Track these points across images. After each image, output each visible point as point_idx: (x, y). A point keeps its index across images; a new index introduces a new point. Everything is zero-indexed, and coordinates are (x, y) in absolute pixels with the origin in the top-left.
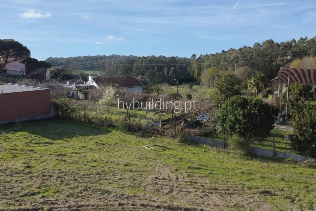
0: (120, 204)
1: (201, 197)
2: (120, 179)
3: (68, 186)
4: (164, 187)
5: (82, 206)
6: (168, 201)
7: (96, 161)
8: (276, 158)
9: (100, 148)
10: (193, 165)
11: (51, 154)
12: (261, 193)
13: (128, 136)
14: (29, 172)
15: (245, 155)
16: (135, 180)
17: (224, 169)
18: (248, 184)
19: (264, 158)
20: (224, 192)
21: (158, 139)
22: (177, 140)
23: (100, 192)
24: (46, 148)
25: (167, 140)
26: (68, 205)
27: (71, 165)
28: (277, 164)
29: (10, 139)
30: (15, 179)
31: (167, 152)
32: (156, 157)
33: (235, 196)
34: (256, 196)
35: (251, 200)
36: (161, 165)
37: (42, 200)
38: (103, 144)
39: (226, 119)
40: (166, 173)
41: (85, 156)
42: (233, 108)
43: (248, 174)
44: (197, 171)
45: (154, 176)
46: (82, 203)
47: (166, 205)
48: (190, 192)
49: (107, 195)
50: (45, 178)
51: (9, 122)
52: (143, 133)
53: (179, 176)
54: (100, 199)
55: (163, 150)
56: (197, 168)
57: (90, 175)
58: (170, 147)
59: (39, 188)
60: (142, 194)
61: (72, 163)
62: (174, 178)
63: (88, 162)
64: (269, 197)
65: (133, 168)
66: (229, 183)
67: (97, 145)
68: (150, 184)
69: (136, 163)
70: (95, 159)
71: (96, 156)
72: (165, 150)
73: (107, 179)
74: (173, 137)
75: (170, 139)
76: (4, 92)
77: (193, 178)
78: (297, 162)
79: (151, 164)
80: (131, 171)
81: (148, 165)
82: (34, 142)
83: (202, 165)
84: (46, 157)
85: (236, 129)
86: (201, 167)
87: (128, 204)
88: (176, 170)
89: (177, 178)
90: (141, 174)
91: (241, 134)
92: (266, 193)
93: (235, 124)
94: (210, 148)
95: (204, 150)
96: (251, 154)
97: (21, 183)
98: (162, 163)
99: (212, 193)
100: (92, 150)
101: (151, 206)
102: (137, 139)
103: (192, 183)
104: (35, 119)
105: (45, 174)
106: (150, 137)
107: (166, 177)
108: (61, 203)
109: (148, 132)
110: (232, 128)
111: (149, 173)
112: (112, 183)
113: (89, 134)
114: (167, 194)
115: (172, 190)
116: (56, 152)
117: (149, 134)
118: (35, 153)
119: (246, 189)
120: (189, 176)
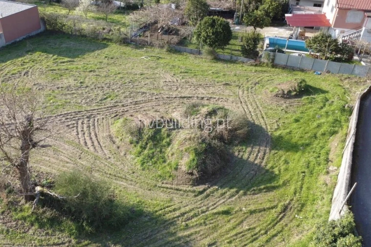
0: (156, 99)
1: (194, 90)
2: (145, 85)
3: (119, 92)
4: (173, 87)
6: (178, 94)
7: (119, 73)
8: (232, 61)
9: (113, 61)
10: (183, 71)
11: (84, 71)
12: (224, 85)
13: (124, 47)
14: (87, 86)
15: (213, 59)
16: (154, 84)
17: (202, 71)
18: (217, 80)
19: (225, 61)
20: (205, 86)
21: (149, 50)
22: (165, 50)
23: (140, 94)
24: (74, 66)
25: (157, 50)
27: (107, 78)
28: (232, 65)
29: (36, 60)
30: (83, 92)
31: (162, 61)
32: (156, 66)
33: (211, 87)
34: (222, 87)
35: (219, 89)
36: (163, 72)
37: (113, 101)
38: (112, 58)
39: (200, 35)
40: (169, 77)
41: (109, 70)
42: (205, 27)
43: (216, 73)
44: (186, 74)
45: (163, 80)
46: (136, 100)
47: (179, 96)
48: (187, 88)
49: (145, 95)
50: (101, 89)
51: (13, 41)
52: (136, 45)
53: (178, 79)
54: (143, 97)
56: (186, 72)
57: (125, 84)
58: (161, 56)
60: (163, 92)
62: (175, 80)
63: (115, 75)
64: (228, 87)
65: (147, 76)
66: (206, 80)
67: (108, 60)
68: (164, 86)
69: (146, 72)
70: (117, 72)
71: (116, 69)
72: (158, 59)
73: (137, 85)
74: (162, 47)
75: (159, 49)
77: (186, 79)
78: (244, 62)
79: (156, 72)
80: (147, 78)
82: (58, 61)
83: (188, 70)
84: (83, 74)
85: (207, 42)
87: (160, 98)
88: (174, 75)
89: (177, 80)
90: (155, 80)
91: (211, 45)
92: (227, 84)
93: (206, 39)
94: (189, 55)
95: (185, 57)
96: (217, 59)
97: (89, 93)
98: (162, 70)
99: (199, 87)
100: (108, 64)
101: (171, 98)
102: (133, 51)
103: (186, 82)
105: (97, 86)
106: (142, 48)
107: (170, 80)
108: (124, 101)
110: (205, 41)
111: (159, 78)
112: (142, 87)
114: (176, 90)
115: (178, 88)
116: (86, 69)
117: (140, 46)
118: (71, 71)
119: (216, 83)
120: (183, 78)
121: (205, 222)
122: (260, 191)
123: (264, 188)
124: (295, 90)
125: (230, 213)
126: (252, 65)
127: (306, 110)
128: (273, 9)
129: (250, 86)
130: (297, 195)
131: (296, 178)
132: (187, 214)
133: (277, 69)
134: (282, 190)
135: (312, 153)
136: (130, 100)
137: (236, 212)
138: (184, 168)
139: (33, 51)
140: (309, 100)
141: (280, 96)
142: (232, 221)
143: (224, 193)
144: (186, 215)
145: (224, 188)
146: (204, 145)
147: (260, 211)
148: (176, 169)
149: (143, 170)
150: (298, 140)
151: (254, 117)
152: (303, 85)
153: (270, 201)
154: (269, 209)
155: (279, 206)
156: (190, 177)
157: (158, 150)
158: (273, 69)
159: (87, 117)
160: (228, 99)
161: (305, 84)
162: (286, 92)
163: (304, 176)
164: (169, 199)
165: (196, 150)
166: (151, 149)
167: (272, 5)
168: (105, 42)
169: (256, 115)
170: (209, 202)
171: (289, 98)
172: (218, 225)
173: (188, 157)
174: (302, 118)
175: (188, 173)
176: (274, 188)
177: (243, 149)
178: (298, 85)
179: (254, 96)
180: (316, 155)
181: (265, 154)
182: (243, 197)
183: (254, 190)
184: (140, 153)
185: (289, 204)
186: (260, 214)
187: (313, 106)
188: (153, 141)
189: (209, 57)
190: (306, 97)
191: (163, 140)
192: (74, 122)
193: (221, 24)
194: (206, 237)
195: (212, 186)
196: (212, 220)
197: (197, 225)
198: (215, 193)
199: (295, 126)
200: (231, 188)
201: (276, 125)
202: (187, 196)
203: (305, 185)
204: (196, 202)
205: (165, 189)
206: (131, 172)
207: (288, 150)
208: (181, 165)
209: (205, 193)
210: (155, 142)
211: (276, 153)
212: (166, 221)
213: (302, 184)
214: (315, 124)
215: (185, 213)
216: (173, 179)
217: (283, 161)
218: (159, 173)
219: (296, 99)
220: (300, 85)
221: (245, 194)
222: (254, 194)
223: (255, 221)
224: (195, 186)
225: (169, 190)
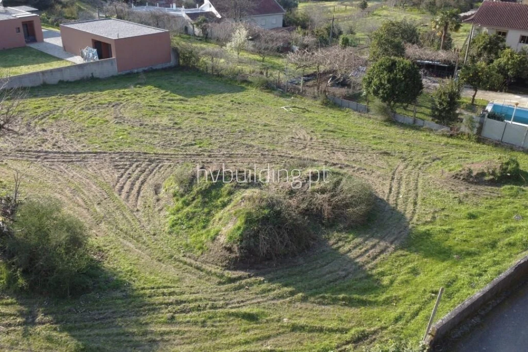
0: (262, 155)
1: (328, 154)
2: (261, 137)
3: (218, 141)
4: (299, 145)
5: (232, 154)
6: (301, 154)
7: (235, 120)
8: (414, 126)
9: (238, 107)
10: (330, 129)
11: (191, 112)
12: (381, 154)
13: (266, 94)
14: (180, 128)
15: (385, 121)
16: (274, 138)
17: (358, 133)
18: (374, 146)
19: (403, 125)
20: (349, 151)
21: (298, 100)
22: (319, 102)
23: (245, 146)
24: (183, 106)
25: (308, 101)
26: (221, 153)
27: (213, 123)
28: (413, 131)
29: (140, 94)
30: (171, 133)
31: (307, 115)
32: (295, 119)
33: (357, 154)
34: (375, 155)
35: (369, 158)
36: (298, 127)
37: (200, 149)
38: (239, 103)
39: (370, 82)
40: (302, 134)
41: (224, 115)
42: (379, 71)
43: (379, 138)
44: (331, 133)
45: (290, 136)
46: (233, 153)
47: (298, 157)
48: (320, 149)
49: (250, 148)
50: (196, 133)
52: (282, 92)
53: (314, 137)
54: (246, 150)
55: (302, 112)
57: (233, 132)
58: (310, 109)
59: (194, 140)
60: (280, 148)
61: (213, 122)
62: (309, 138)
63: (228, 121)
64: (386, 157)
65: (272, 129)
66: (357, 145)
67: (233, 104)
68: (287, 142)
69: (275, 124)
70: (234, 118)
71: (235, 116)
72: (304, 112)
73: (248, 137)
74: (315, 98)
75: (311, 100)
76: (120, 37)
77: (326, 139)
78: (432, 130)
79: (289, 125)
80: (270, 131)
81: (286, 126)
82: (167, 98)
83: (338, 129)
84: (187, 115)
85: (379, 94)
86: (336, 130)
87: (269, 155)
88: (312, 132)
89: (311, 139)
90: (279, 134)
91: (384, 99)
92: (386, 153)
93: (379, 89)
94: (352, 112)
95: (345, 114)
96: (392, 121)
97: (176, 136)
98: (299, 125)
99: (339, 151)
100: (229, 109)
101: (286, 157)
102: (275, 99)
103: (324, 143)
104: (154, 68)
105: (194, 130)
106: (290, 96)
107: (302, 137)
108: (216, 152)
109: (288, 91)
110: (376, 93)
111: (287, 133)
112: (254, 140)
113: (222, 90)
114: (300, 150)
115: (305, 147)
116: (195, 110)
117: (288, 94)
118: (174, 110)
119: (370, 150)
120: (322, 137)
121: (204, 322)
122: (335, 301)
123: (343, 299)
124: (493, 173)
125: (257, 319)
126: (443, 135)
127: (500, 205)
128: (513, 64)
129: (423, 160)
130: (400, 323)
131: (413, 297)
132: (187, 304)
133: (485, 146)
134: (376, 310)
135: (470, 267)
136: (224, 151)
137: (267, 321)
138: (223, 239)
139: (145, 84)
140: (513, 192)
141: (462, 177)
142: (252, 332)
143: (269, 291)
144: (182, 306)
145: (274, 283)
146: (266, 212)
147: (312, 330)
148: (214, 239)
149: (170, 233)
150: (457, 244)
151: (400, 201)
152: (510, 167)
153: (341, 320)
154: (331, 331)
155: (353, 331)
156: (227, 254)
157: (206, 210)
158: (478, 145)
159: (150, 161)
160: (373, 172)
161: (514, 166)
162: (474, 173)
163: (433, 298)
164: (176, 277)
165: (249, 214)
166: (196, 207)
167: (513, 59)
168: (243, 85)
169: (407, 198)
170: (235, 296)
171: (476, 183)
172: (224, 331)
173: (234, 224)
174: (485, 214)
175: (225, 248)
176: (364, 303)
177: (347, 238)
178: (501, 167)
179: (421, 174)
180: (476, 271)
181: (382, 252)
182: (298, 304)
183: (324, 298)
184: (178, 211)
185: (375, 332)
186: (310, 335)
187: (516, 201)
188: (204, 197)
189: (380, 118)
190: (509, 186)
191: (218, 199)
192: (128, 163)
193: (403, 68)
194: (189, 344)
195: (256, 275)
196: (220, 321)
197: (188, 322)
198: (255, 287)
199: (463, 224)
200: (286, 285)
201: (430, 216)
202: (208, 280)
203: (424, 311)
204: (216, 292)
205: (181, 264)
206: (152, 232)
207: (428, 254)
208: (221, 235)
209: (237, 284)
210: (207, 200)
211: (406, 255)
212: (146, 305)
213: (420, 309)
214: (504, 227)
215: (185, 302)
216: (202, 254)
217: (410, 268)
218: (189, 241)
219: (490, 187)
220: (505, 167)
221: (304, 299)
222: (320, 303)
223: (292, 343)
224: (229, 269)
225: (186, 266)
